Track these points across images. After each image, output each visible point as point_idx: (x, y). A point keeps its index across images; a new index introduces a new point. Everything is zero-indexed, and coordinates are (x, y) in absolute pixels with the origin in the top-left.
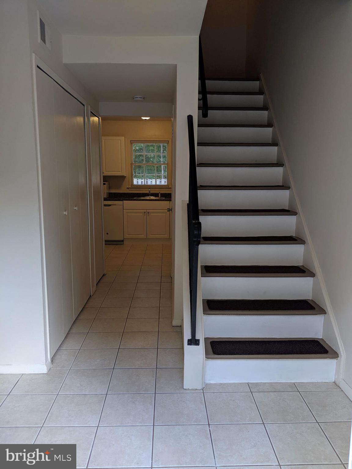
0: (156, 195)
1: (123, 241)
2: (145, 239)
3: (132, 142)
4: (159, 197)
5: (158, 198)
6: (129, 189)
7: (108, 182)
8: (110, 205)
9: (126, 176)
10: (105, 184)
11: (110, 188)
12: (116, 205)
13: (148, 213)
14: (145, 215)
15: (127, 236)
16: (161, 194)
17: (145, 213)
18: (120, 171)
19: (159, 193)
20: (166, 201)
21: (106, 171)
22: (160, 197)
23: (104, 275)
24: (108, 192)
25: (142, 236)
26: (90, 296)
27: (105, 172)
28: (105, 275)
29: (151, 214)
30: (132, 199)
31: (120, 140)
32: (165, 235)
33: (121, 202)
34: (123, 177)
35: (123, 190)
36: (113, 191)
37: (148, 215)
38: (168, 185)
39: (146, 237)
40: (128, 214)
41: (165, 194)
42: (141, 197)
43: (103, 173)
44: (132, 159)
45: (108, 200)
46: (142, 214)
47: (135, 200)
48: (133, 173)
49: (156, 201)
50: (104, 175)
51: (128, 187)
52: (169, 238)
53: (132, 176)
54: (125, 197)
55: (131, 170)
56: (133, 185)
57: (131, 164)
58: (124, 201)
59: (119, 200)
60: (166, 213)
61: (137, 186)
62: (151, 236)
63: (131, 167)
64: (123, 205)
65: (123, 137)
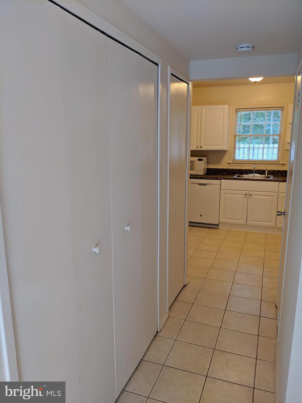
0: (262, 172)
1: (218, 225)
2: (244, 225)
3: (237, 110)
5: (264, 176)
6: (231, 165)
7: (206, 157)
8: (205, 185)
9: (227, 150)
10: (203, 159)
11: (208, 163)
12: (212, 184)
14: (246, 197)
15: (222, 220)
16: (269, 171)
17: (246, 195)
18: (220, 145)
19: (266, 170)
20: (274, 181)
21: (205, 145)
22: (266, 174)
23: (184, 286)
24: (206, 168)
25: (241, 222)
26: (157, 332)
27: (203, 146)
28: (187, 285)
29: (254, 196)
30: (232, 177)
31: (224, 109)
32: (270, 222)
33: (218, 182)
34: (223, 152)
35: (223, 165)
36: (211, 166)
37: (250, 198)
38: (278, 161)
40: (226, 195)
41: (274, 171)
42: (243, 174)
43: (201, 147)
44: (236, 130)
45: (203, 178)
46: (242, 196)
47: (235, 179)
48: (235, 147)
49: (262, 181)
50: (202, 149)
51: (229, 162)
52: (275, 226)
53: (235, 149)
54: (225, 173)
55: (234, 143)
56: (234, 160)
57: (234, 135)
58: (221, 180)
59: (216, 179)
60: (273, 196)
61: (239, 161)
62: (251, 222)
63: (234, 139)
64: (220, 185)
65: (227, 106)
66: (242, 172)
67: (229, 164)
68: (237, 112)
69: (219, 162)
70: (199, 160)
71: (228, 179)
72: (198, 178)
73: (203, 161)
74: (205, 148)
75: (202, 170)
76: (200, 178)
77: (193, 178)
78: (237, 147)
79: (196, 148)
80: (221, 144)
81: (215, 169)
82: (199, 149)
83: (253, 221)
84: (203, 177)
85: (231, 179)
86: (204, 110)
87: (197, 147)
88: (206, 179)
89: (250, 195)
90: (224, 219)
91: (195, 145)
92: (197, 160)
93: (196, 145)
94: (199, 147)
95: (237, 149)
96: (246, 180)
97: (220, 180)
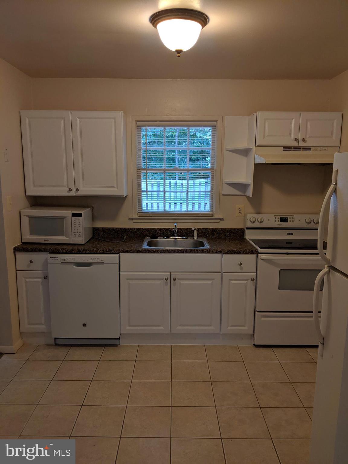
0: (186, 233)
1: (119, 339)
2: (166, 334)
3: (140, 124)
4: (193, 236)
5: (192, 240)
6: (135, 221)
7: (90, 209)
8: (88, 265)
9: (126, 196)
10: (81, 214)
11: (94, 218)
12: (103, 263)
13: (175, 280)
14: (166, 284)
15: (127, 329)
16: (199, 230)
17: (167, 279)
18: (113, 187)
19: (195, 229)
20: (213, 253)
21: (84, 187)
22: (196, 237)
24: (90, 227)
25: (161, 329)
27: (81, 188)
29: (181, 282)
31: (115, 119)
32: (209, 326)
33: (113, 257)
34: (119, 200)
35: (122, 221)
37: (174, 284)
38: (211, 213)
39: (168, 332)
40: (130, 281)
41: (207, 230)
42: (157, 238)
43: (77, 190)
44: (140, 159)
45: (85, 252)
46: (160, 281)
47: (146, 251)
48: (141, 189)
49: (192, 253)
50: (79, 194)
51: (131, 216)
52: (218, 332)
53: (141, 193)
54: (125, 237)
55: (138, 183)
56: (140, 212)
57: (138, 169)
58: (120, 254)
59: (111, 252)
60: (213, 279)
61: (149, 214)
62: (178, 327)
63: (138, 176)
64: (118, 264)
65: (121, 113)
66: (155, 234)
67: (132, 219)
68: (139, 127)
69: (114, 217)
70: (74, 215)
71: (132, 253)
72: (73, 252)
73: (81, 216)
74: (84, 192)
75: (83, 234)
76: (79, 252)
77: (64, 251)
78: (143, 189)
79: (68, 192)
80: (115, 186)
81: (108, 229)
82: (73, 193)
83: (180, 326)
84: (84, 250)
85: (138, 252)
86: (78, 119)
87: (70, 190)
88: (91, 253)
89: (173, 280)
90: (130, 326)
91: (64, 186)
92: (71, 215)
93: (66, 185)
94: (74, 190)
95: (143, 193)
96: (165, 252)
97: (118, 255)
